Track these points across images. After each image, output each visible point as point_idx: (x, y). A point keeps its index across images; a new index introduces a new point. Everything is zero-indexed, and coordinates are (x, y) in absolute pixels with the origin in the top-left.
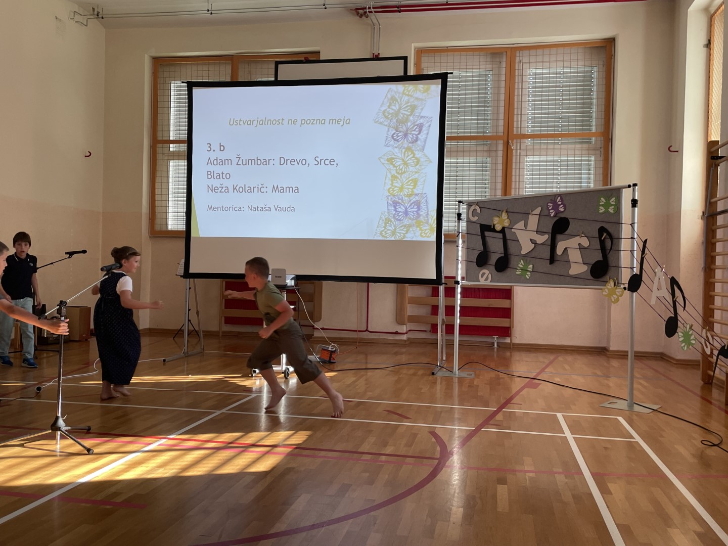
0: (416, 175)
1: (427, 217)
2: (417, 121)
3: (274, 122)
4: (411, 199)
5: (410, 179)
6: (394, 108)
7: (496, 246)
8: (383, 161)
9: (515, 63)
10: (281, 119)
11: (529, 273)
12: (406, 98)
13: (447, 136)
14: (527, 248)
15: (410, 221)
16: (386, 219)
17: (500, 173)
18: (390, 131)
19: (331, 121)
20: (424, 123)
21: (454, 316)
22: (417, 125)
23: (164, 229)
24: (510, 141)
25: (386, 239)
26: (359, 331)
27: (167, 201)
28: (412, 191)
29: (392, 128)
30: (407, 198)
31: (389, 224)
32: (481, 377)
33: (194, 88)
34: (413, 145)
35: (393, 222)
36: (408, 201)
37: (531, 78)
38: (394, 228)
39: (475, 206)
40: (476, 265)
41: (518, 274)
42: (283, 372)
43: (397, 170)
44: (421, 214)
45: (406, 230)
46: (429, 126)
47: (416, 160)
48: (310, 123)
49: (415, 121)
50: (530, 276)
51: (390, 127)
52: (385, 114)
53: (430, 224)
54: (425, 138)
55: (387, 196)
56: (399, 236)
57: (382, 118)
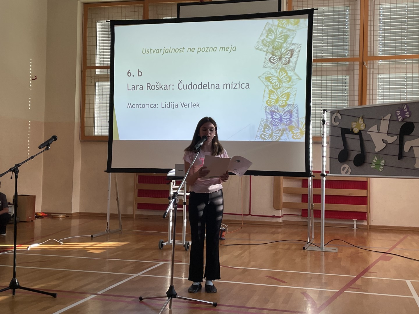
0: (289, 90)
1: (298, 123)
2: (289, 47)
3: (177, 51)
4: (285, 109)
5: (284, 93)
6: (271, 37)
7: (354, 145)
8: (262, 79)
10: (182, 48)
11: (381, 167)
12: (281, 29)
13: (313, 59)
14: (379, 146)
15: (284, 126)
16: (265, 125)
17: (357, 88)
18: (268, 56)
19: (222, 48)
20: (295, 49)
21: (321, 203)
22: (290, 50)
23: (91, 135)
24: (365, 62)
25: (265, 141)
26: (244, 215)
27: (94, 113)
28: (286, 103)
29: (269, 53)
30: (282, 108)
31: (267, 129)
32: (343, 252)
33: (116, 26)
34: (286, 66)
35: (270, 127)
36: (282, 110)
37: (381, 12)
38: (271, 132)
39: (337, 114)
40: (338, 161)
41: (372, 168)
42: (184, 246)
43: (274, 86)
44: (293, 121)
45: (280, 133)
46: (299, 51)
47: (288, 78)
48: (204, 51)
49: (288, 47)
50: (382, 169)
51: (268, 52)
52: (264, 42)
53: (301, 128)
54: (296, 61)
55: (265, 107)
56: (275, 138)
57: (261, 45)
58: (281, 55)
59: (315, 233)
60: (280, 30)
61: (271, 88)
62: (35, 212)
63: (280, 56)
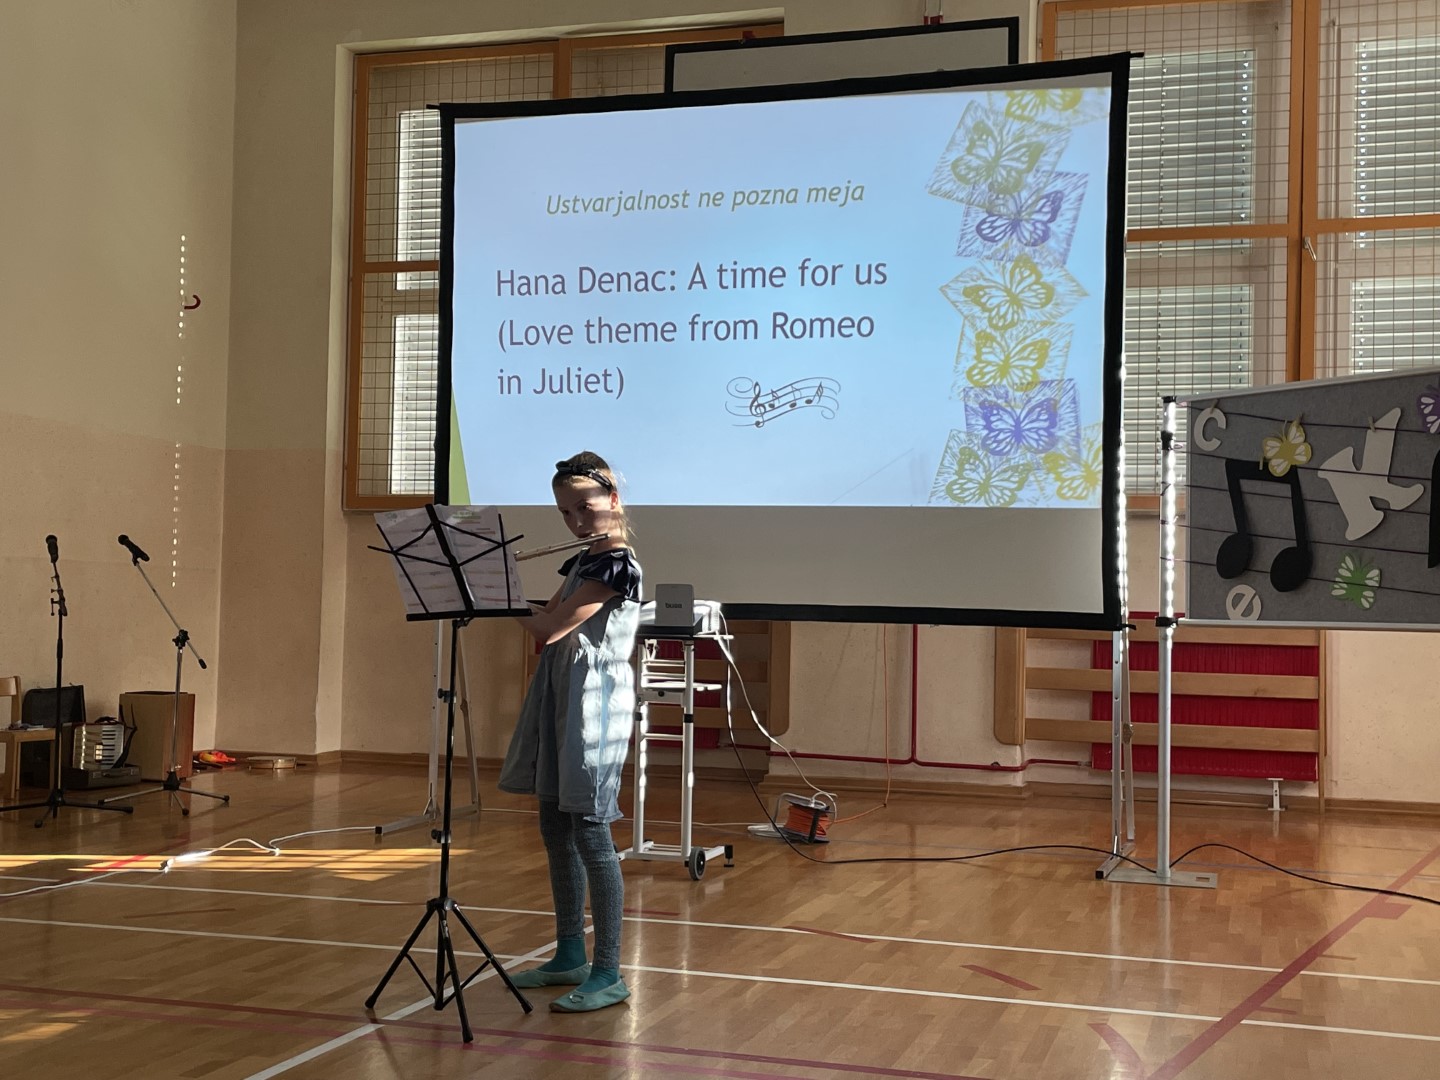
0: (1046, 332)
1: (1077, 444)
2: (1045, 186)
3: (663, 203)
4: (1031, 395)
5: (1028, 341)
6: (982, 152)
7: (1273, 519)
8: (953, 297)
9: (1317, 27)
10: (681, 193)
11: (1369, 593)
12: (1016, 126)
13: (1129, 231)
14: (1361, 521)
15: (1029, 455)
16: (962, 451)
17: (1280, 327)
18: (973, 215)
19: (814, 193)
20: (1066, 192)
21: (1157, 721)
22: (1047, 196)
23: (381, 493)
24: (1308, 241)
25: (962, 505)
26: (893, 762)
27: (390, 418)
28: (1035, 375)
29: (978, 206)
30: (1021, 393)
31: (971, 464)
32: (1236, 886)
33: (459, 122)
34: (1035, 251)
35: (981, 458)
36: (1022, 400)
37: (1364, 68)
38: (983, 475)
39: (1212, 412)
40: (1217, 573)
41: (1337, 597)
42: (687, 863)
43: (993, 318)
44: (1061, 437)
45: (1017, 479)
46: (1081, 198)
47: (1044, 291)
48: (756, 201)
49: (1042, 185)
50: (1371, 600)
51: (972, 204)
52: (958, 170)
53: (1086, 462)
54: (1068, 232)
55: (964, 390)
56: (998, 498)
57: (950, 181)
58: (1019, 212)
59: (1137, 824)
61: (983, 325)
62: (195, 749)
63: (1013, 217)
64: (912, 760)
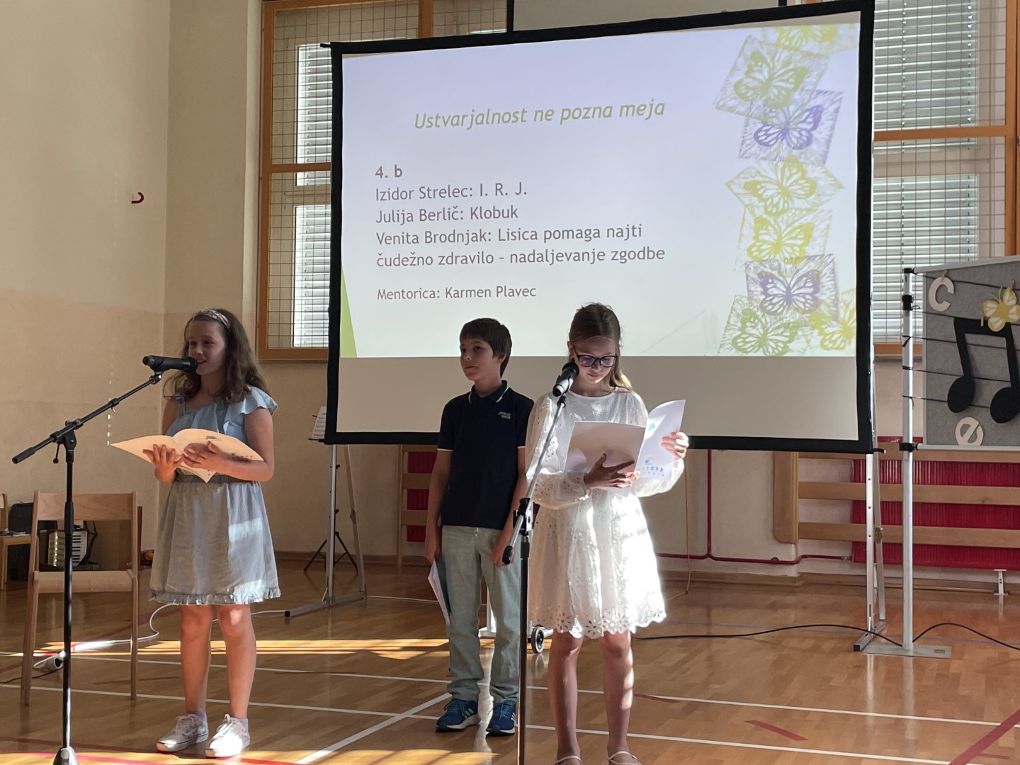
0: (810, 217)
1: (837, 308)
2: (808, 102)
3: (506, 120)
4: (799, 267)
5: (797, 224)
6: (758, 75)
7: (991, 365)
8: (736, 189)
10: (520, 111)
13: (875, 132)
15: (798, 315)
16: (744, 312)
17: (1000, 208)
18: (751, 126)
19: (625, 109)
20: (825, 106)
21: (901, 524)
22: (810, 110)
23: (285, 346)
25: (745, 355)
26: (693, 557)
27: (292, 288)
28: (802, 251)
29: (756, 118)
30: (791, 266)
31: (751, 322)
32: (966, 657)
33: (345, 57)
34: (801, 153)
35: (760, 317)
36: (792, 272)
38: (761, 331)
39: (942, 281)
40: (948, 407)
42: (529, 640)
43: (768, 207)
44: (822, 300)
45: (788, 334)
46: (837, 111)
47: (808, 185)
48: (579, 117)
49: (806, 101)
51: (751, 116)
52: (739, 90)
53: (844, 320)
54: (827, 137)
55: (746, 264)
56: (774, 349)
57: (731, 99)
58: (788, 123)
59: (887, 607)
60: (784, 55)
61: (760, 212)
62: (142, 549)
63: (783, 127)
64: (708, 555)
